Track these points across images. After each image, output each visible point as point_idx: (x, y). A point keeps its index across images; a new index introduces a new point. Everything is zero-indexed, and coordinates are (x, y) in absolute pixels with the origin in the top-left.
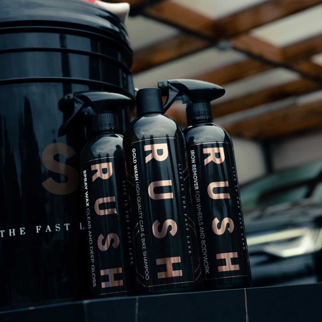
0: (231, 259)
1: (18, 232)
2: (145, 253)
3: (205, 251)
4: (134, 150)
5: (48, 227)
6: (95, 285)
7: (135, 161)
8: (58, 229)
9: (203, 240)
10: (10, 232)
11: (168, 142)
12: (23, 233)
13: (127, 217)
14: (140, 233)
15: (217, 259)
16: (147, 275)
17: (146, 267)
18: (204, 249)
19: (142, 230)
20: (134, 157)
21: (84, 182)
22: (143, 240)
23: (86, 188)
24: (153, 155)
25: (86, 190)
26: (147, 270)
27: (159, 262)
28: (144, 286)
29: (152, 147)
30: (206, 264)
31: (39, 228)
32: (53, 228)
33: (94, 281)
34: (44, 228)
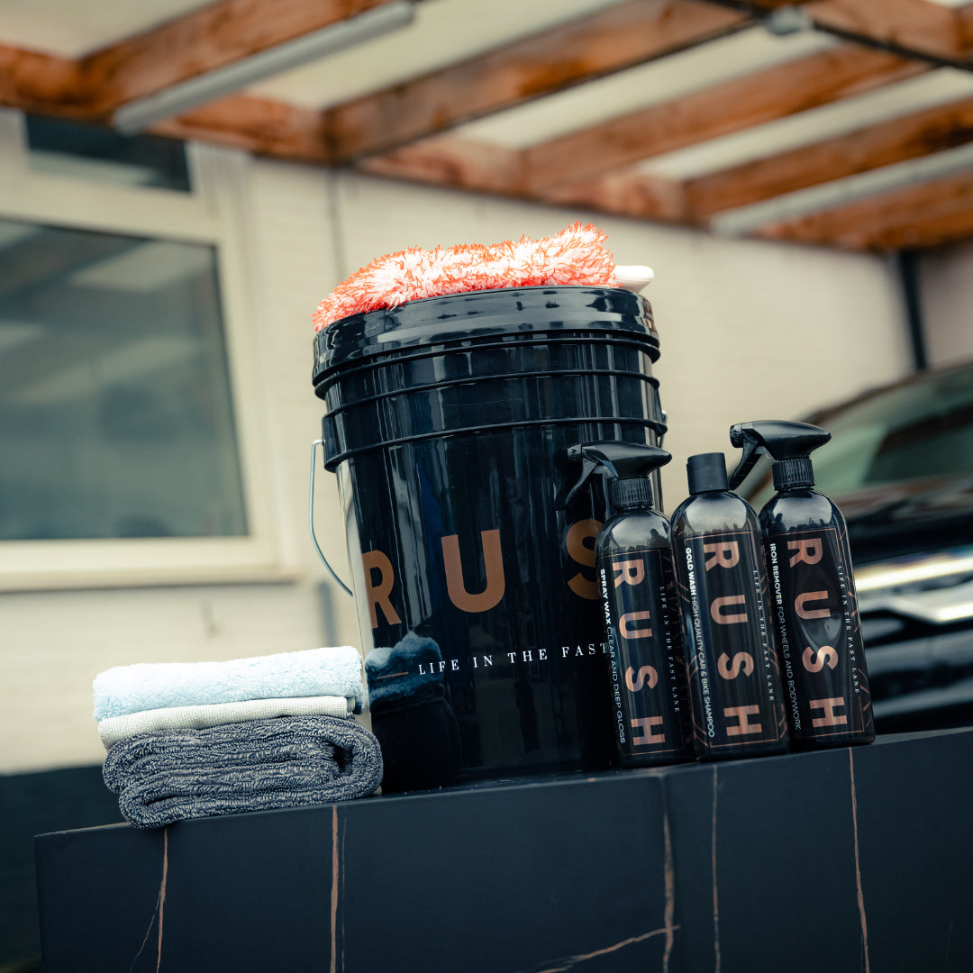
0: (833, 707)
1: (535, 655)
2: (707, 700)
3: (793, 696)
4: (688, 551)
5: (579, 648)
6: (623, 740)
7: (690, 567)
8: (592, 652)
9: (791, 679)
10: (525, 656)
11: (739, 538)
12: (543, 657)
13: (669, 640)
14: (700, 670)
15: (812, 708)
16: (711, 730)
17: (710, 719)
18: (793, 693)
19: (703, 666)
20: (689, 561)
21: (601, 588)
22: (705, 681)
23: (605, 596)
24: (718, 559)
25: (605, 600)
26: (711, 724)
27: (729, 712)
28: (706, 744)
29: (717, 548)
30: (796, 715)
31: (566, 649)
32: (585, 650)
33: (622, 734)
34: (573, 650)
